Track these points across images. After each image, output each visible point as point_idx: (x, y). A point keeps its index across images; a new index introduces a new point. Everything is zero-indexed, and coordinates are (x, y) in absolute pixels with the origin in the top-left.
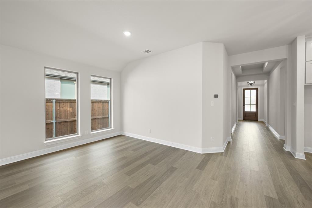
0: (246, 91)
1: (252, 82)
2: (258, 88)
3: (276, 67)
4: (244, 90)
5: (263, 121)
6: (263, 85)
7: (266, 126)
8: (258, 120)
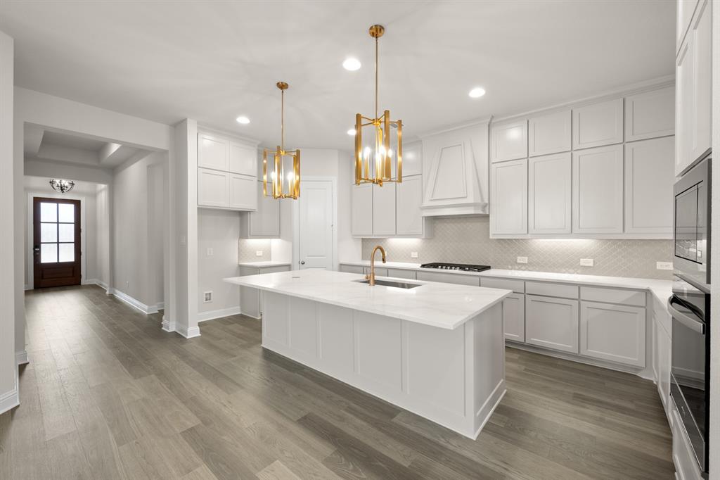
0: (43, 205)
1: (65, 183)
2: (80, 201)
3: (136, 162)
4: (37, 201)
5: (95, 283)
6: (94, 195)
7: (107, 293)
8: (82, 284)
